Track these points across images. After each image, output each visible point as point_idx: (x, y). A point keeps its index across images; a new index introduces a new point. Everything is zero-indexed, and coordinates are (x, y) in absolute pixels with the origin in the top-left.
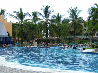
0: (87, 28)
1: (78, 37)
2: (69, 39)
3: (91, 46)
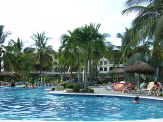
0: (58, 62)
1: (46, 73)
2: (33, 75)
3: (62, 85)
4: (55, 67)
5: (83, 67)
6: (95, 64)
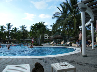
1: (26, 39)
4: (29, 37)
5: (39, 37)
6: (43, 36)
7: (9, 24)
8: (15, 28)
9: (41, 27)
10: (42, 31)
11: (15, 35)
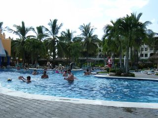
0: (102, 49)
1: (92, 58)
2: (81, 61)
4: (99, 53)
5: (125, 53)
6: (136, 51)
7: (55, 22)
8: (69, 31)
9: (131, 28)
10: (134, 37)
11: (67, 47)
